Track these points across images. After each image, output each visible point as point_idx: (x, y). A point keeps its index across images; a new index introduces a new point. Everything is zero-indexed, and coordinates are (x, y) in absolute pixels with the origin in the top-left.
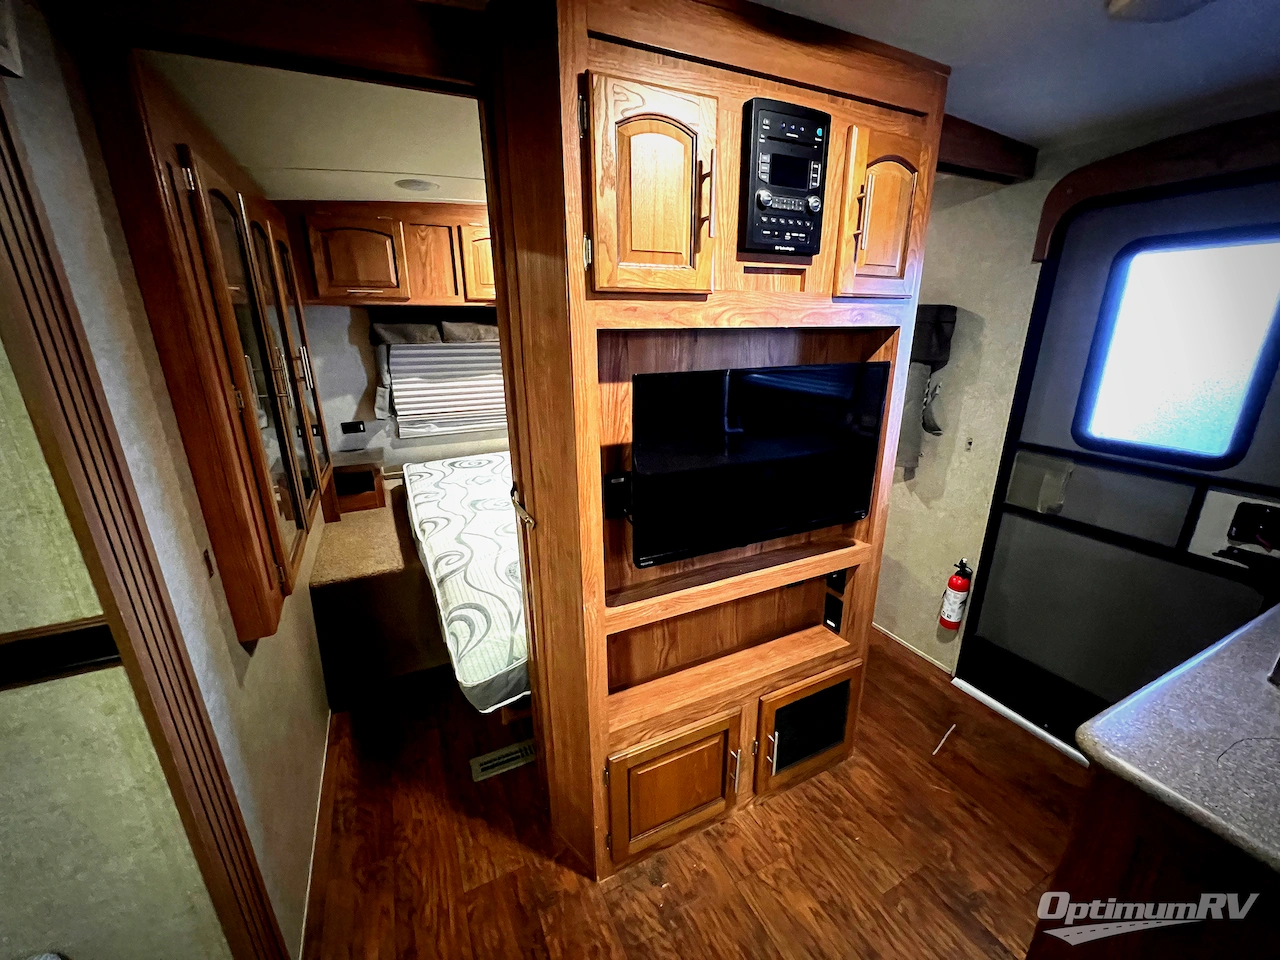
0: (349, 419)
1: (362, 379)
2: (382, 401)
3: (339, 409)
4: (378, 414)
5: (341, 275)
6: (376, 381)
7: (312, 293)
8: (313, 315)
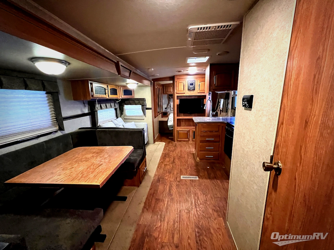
0: (166, 107)
1: (167, 102)
2: (169, 105)
3: (165, 106)
4: (169, 107)
5: (166, 91)
6: (169, 103)
7: (164, 93)
8: (163, 95)
